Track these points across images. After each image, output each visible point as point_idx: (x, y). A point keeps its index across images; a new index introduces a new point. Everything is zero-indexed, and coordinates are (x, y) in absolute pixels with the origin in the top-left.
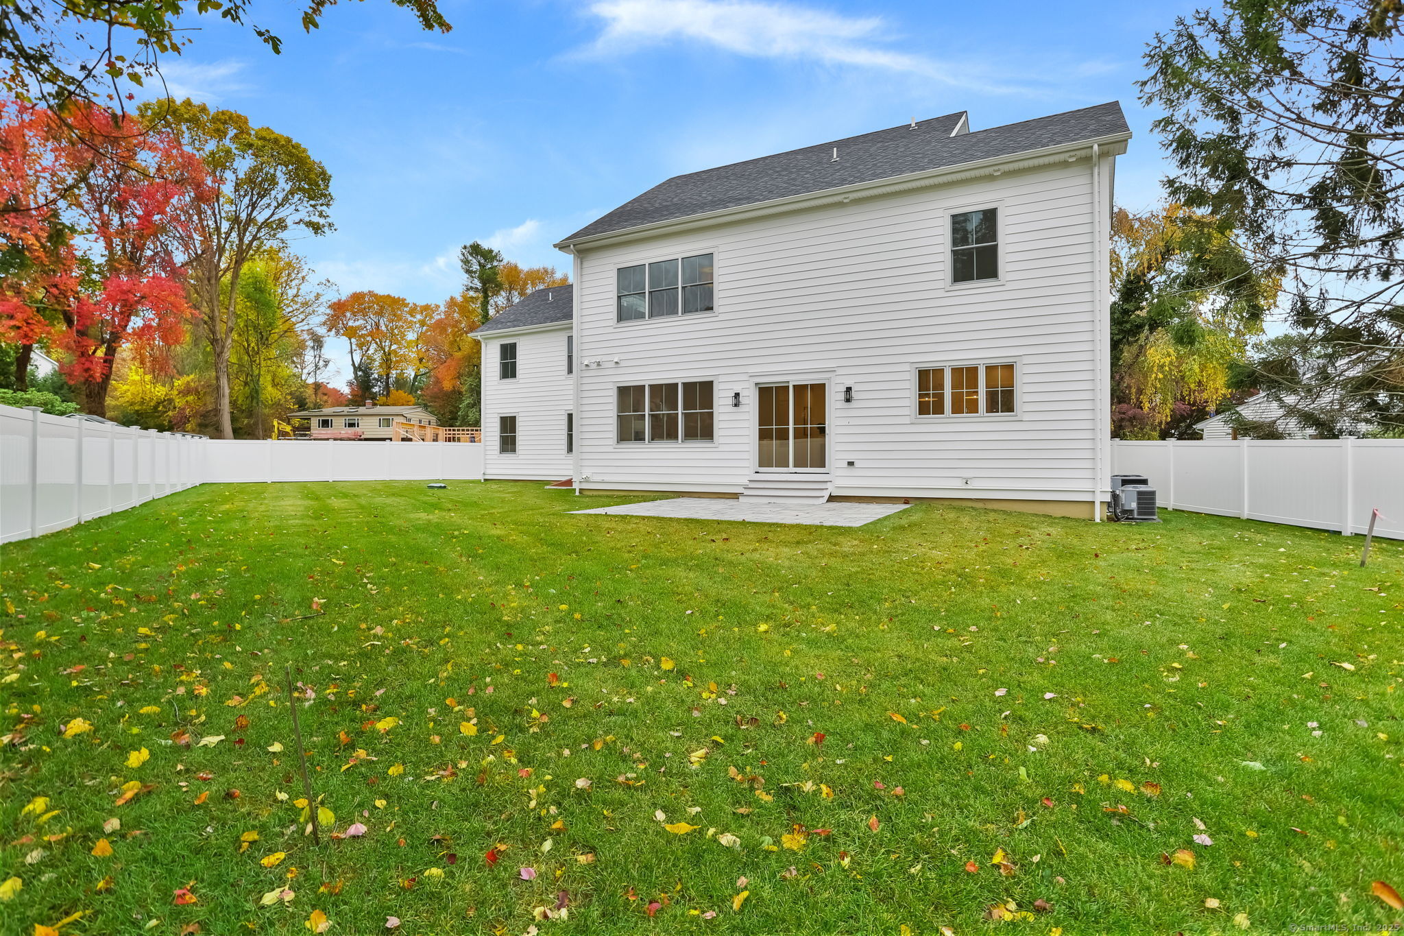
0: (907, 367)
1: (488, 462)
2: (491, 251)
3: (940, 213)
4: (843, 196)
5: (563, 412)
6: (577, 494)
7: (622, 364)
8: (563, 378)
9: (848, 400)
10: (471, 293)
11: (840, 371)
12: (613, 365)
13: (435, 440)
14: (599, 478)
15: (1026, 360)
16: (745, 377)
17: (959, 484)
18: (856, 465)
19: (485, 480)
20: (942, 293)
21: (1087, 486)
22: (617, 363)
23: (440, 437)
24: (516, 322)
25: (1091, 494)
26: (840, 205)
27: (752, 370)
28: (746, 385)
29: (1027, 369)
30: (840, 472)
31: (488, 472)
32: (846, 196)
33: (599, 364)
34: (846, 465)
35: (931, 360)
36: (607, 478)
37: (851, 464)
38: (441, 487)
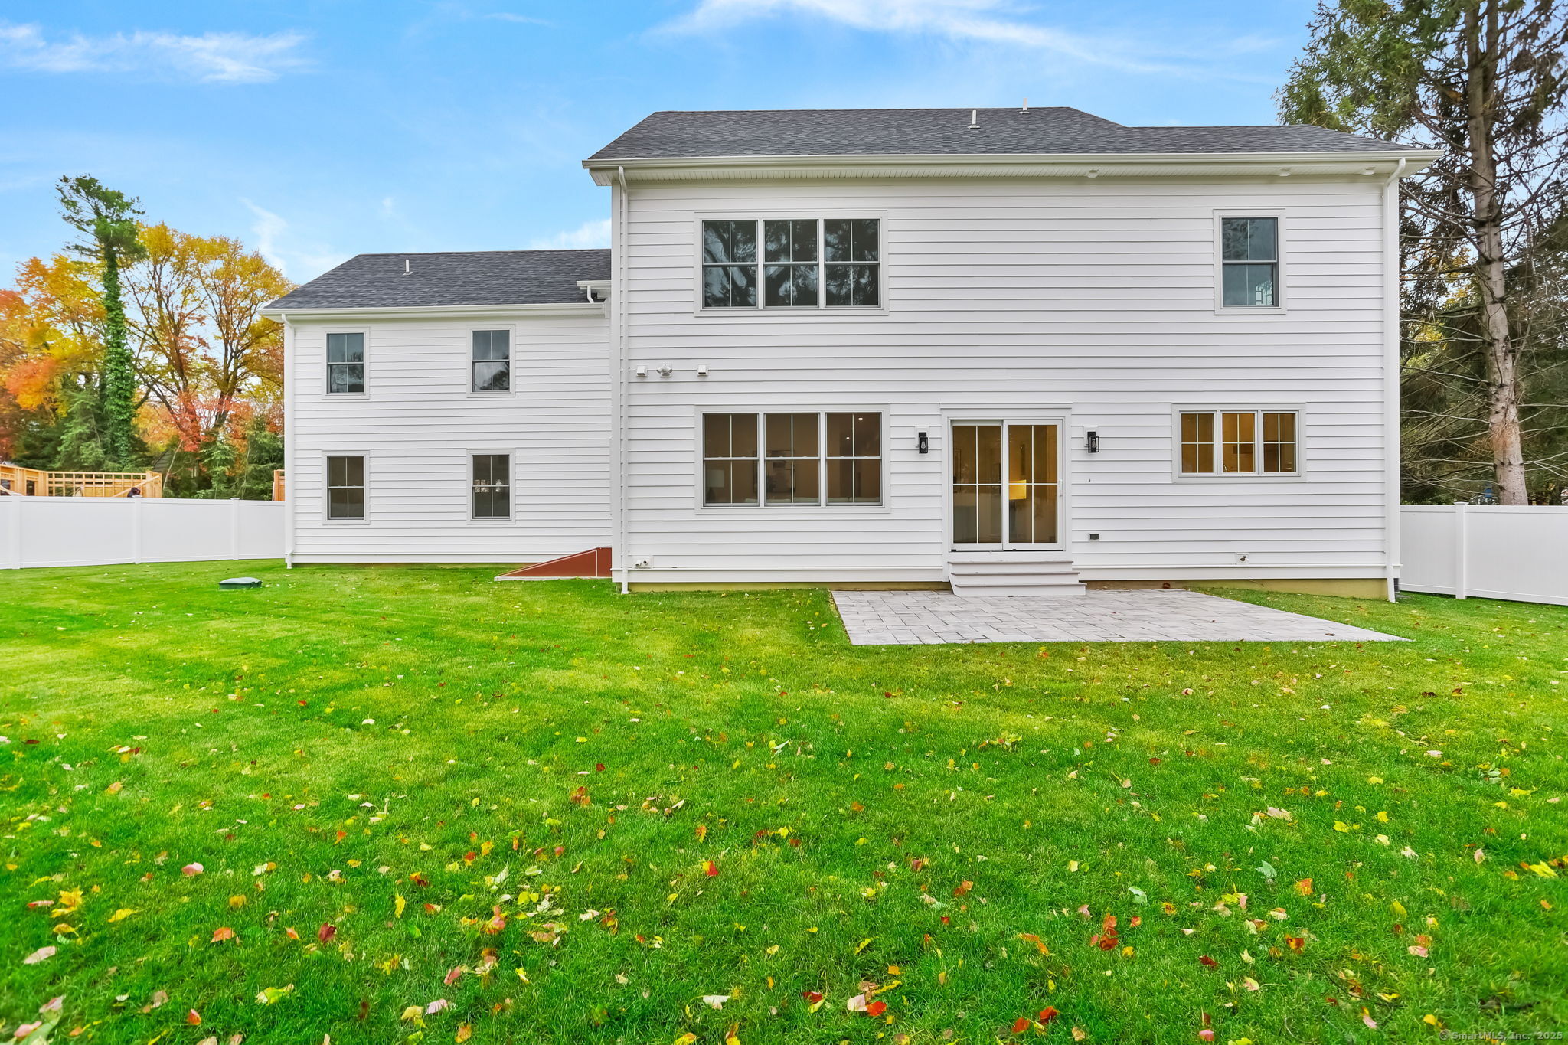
0: (1167, 410)
1: (300, 533)
2: (120, 196)
3: (1208, 213)
4: (1091, 168)
5: (464, 453)
6: (625, 591)
7: (712, 377)
8: (463, 397)
9: (1093, 449)
10: (75, 256)
11: (1077, 410)
12: (694, 377)
13: (31, 490)
14: (668, 564)
15: (1310, 409)
16: (935, 410)
17: (1233, 561)
18: (1101, 538)
19: (295, 565)
20: (1211, 317)
21: (1376, 561)
22: (702, 374)
23: (38, 487)
24: (355, 298)
25: (1380, 570)
26: (1080, 180)
27: (946, 400)
28: (936, 421)
29: (1311, 420)
30: (1078, 549)
31: (301, 550)
32: (1095, 168)
33: (666, 374)
34: (1087, 538)
35: (1199, 401)
36: (681, 564)
37: (1094, 537)
38: (253, 585)
